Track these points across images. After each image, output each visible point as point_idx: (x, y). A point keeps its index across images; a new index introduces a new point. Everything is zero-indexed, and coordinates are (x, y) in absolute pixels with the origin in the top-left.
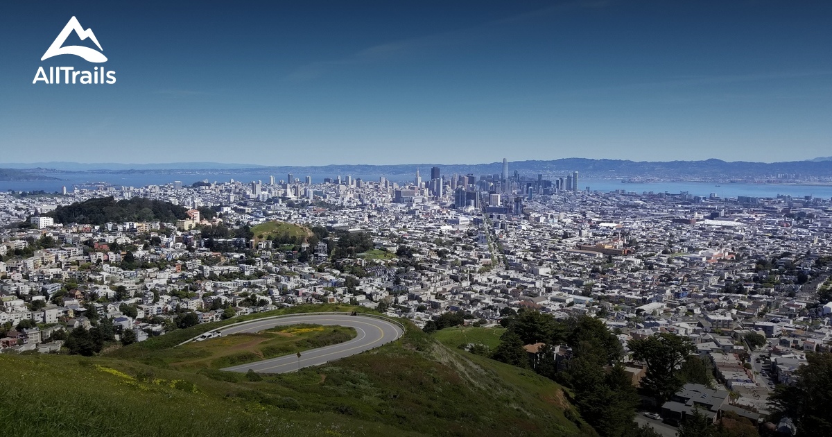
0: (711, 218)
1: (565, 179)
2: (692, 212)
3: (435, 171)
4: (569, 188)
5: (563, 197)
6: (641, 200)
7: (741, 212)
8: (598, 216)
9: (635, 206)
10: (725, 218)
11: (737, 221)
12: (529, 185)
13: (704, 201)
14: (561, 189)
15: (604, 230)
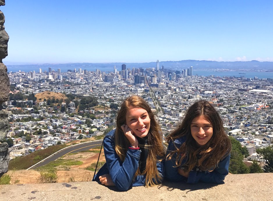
0: (256, 88)
1: (186, 70)
2: (247, 86)
3: (124, 66)
4: (188, 75)
5: (186, 79)
6: (222, 80)
7: (269, 86)
8: (203, 88)
9: (220, 83)
10: (262, 88)
11: (268, 90)
12: (169, 73)
13: (251, 80)
14: (185, 75)
15: (207, 95)
